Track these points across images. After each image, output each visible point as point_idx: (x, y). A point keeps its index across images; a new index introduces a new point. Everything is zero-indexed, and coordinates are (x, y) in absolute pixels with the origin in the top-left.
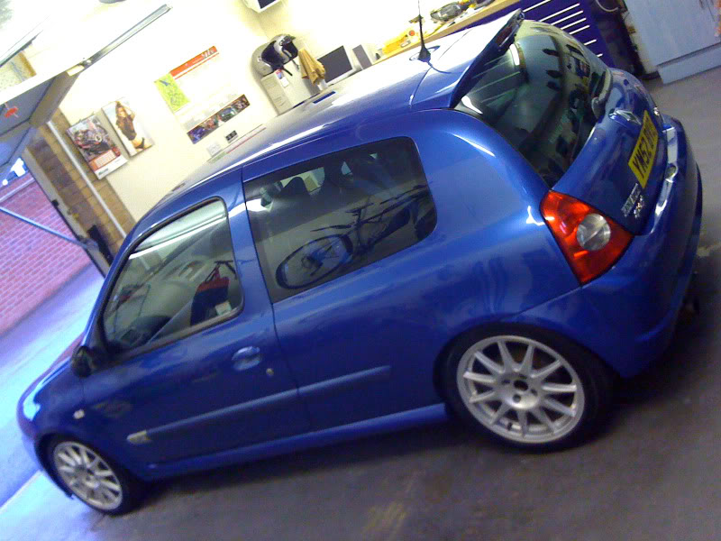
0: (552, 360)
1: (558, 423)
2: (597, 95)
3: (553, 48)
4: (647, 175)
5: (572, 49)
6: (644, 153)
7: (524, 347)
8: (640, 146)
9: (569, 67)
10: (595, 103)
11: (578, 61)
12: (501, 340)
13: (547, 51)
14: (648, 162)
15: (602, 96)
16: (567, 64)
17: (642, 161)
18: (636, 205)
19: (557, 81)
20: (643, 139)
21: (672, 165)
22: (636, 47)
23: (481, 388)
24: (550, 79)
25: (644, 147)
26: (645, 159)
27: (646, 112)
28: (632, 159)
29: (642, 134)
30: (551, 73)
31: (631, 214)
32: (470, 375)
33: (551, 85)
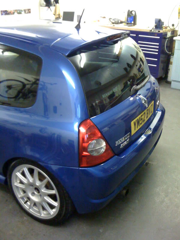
0: (53, 189)
1: (45, 212)
2: (137, 85)
3: (135, 56)
4: (137, 130)
5: (141, 60)
6: (142, 119)
7: (45, 178)
8: (141, 116)
9: (137, 66)
10: (134, 88)
11: (141, 66)
12: (37, 170)
13: (132, 56)
14: (141, 124)
15: (139, 87)
16: (136, 64)
17: (138, 122)
18: (124, 142)
19: (129, 69)
20: (145, 113)
21: (150, 129)
22: (169, 70)
23: (21, 182)
24: (126, 66)
25: (143, 117)
26: (140, 122)
27: (153, 102)
28: (135, 120)
29: (146, 111)
30: (128, 64)
31: (120, 145)
32: (19, 175)
33: (125, 69)
